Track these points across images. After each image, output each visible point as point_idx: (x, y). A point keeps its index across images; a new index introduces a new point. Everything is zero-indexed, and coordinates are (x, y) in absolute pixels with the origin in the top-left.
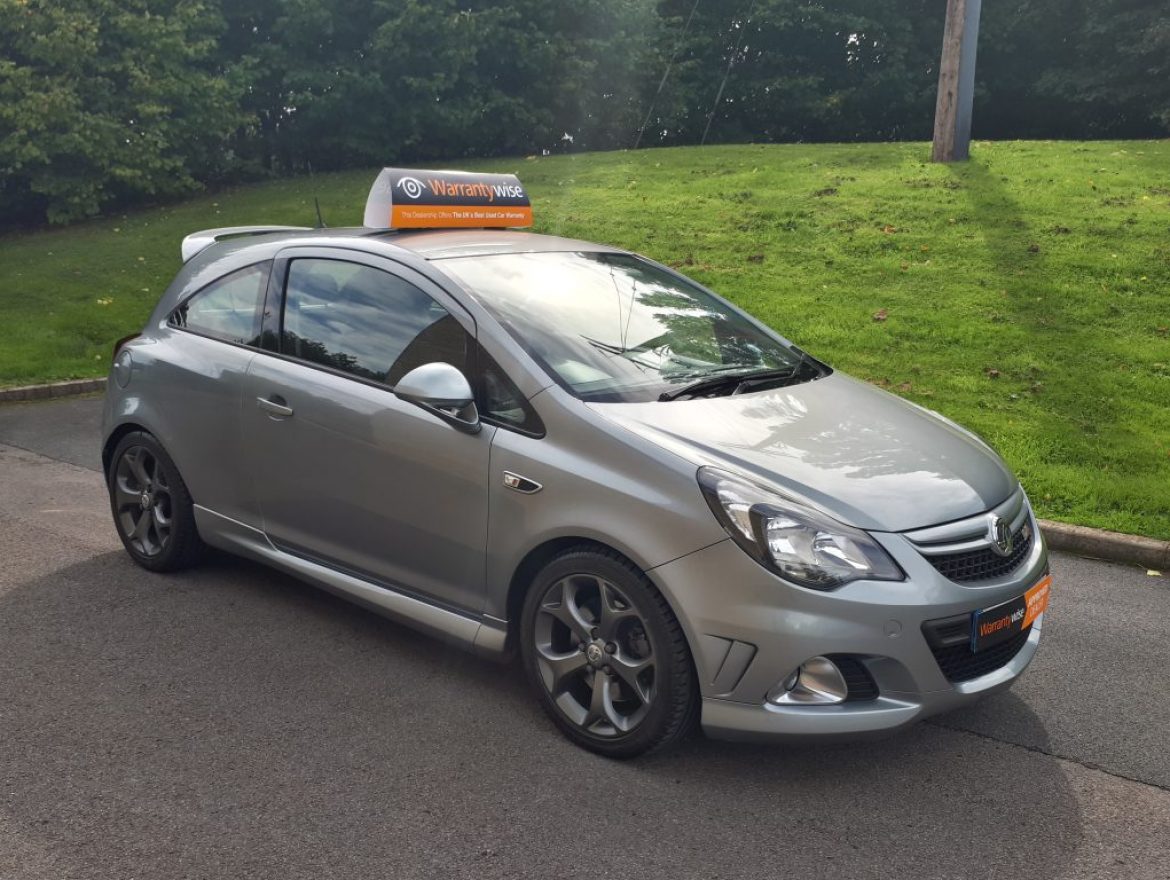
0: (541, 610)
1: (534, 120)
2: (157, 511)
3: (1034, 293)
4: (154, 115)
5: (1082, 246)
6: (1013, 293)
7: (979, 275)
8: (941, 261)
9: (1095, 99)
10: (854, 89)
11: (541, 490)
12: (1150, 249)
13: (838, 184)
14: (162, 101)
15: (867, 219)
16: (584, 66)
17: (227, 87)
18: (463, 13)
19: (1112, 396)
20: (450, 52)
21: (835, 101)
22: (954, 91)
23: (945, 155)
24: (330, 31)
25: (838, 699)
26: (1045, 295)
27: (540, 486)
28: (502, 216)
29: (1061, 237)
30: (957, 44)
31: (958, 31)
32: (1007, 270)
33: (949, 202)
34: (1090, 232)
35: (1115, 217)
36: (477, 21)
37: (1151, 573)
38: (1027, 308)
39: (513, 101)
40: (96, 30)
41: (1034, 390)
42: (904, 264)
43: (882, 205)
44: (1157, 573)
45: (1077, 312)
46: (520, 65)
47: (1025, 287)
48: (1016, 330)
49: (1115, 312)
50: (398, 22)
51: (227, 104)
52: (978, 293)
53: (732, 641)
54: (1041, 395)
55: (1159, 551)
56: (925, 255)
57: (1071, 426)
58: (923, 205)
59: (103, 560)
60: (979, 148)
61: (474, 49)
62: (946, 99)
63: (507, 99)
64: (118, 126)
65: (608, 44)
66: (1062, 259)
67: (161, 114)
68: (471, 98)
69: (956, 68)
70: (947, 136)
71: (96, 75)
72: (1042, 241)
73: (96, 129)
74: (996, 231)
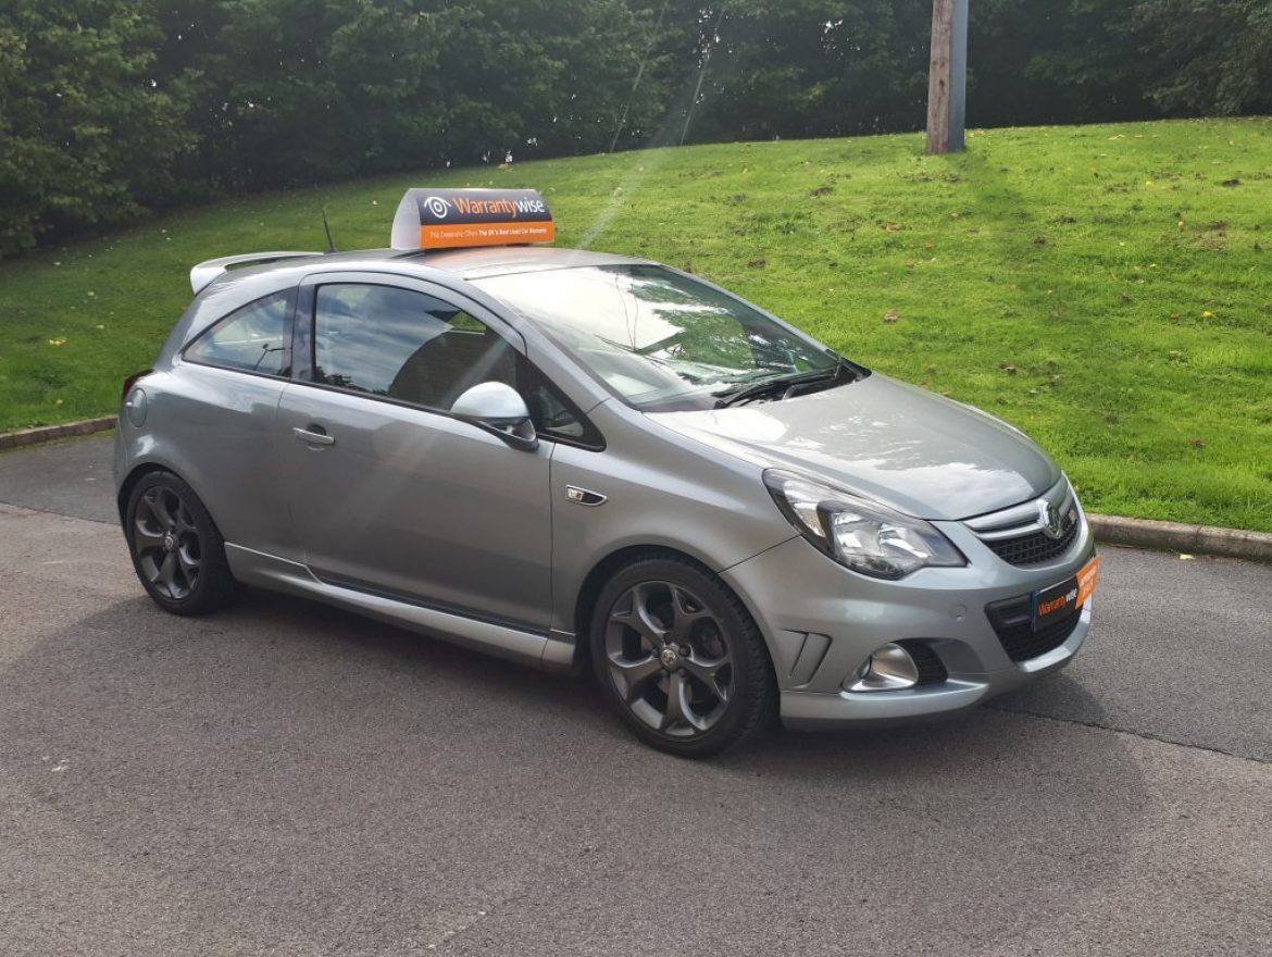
0: (611, 619)
1: (502, 125)
2: (183, 552)
3: (1043, 286)
4: (93, 136)
5: (1089, 236)
6: (1023, 287)
7: (987, 270)
8: (947, 258)
9: (1085, 81)
10: (836, 79)
11: (607, 501)
12: (1157, 235)
13: (834, 183)
14: (99, 122)
15: (867, 217)
16: (553, 66)
17: (170, 102)
18: (422, 14)
19: (1131, 385)
20: (411, 57)
21: (817, 92)
22: (946, 80)
23: (940, 146)
24: (279, 38)
25: (909, 683)
26: (1055, 287)
27: (605, 497)
28: (526, 232)
29: (1067, 227)
30: (947, 30)
31: (946, 18)
32: (1016, 264)
33: (950, 196)
34: (1096, 221)
35: (1119, 204)
36: (437, 21)
37: (1183, 557)
38: (1038, 302)
39: (480, 106)
40: (23, 47)
41: (1053, 384)
42: (910, 262)
43: (881, 202)
44: (1189, 557)
45: (1090, 303)
46: (485, 67)
47: (1035, 280)
48: (1030, 325)
49: (1127, 301)
50: (354, 26)
51: (172, 121)
52: (988, 288)
53: (806, 634)
54: (1060, 388)
55: (1189, 535)
56: (929, 252)
57: (1093, 419)
58: (923, 200)
59: (125, 607)
60: (973, 136)
61: (436, 52)
62: (938, 87)
63: (474, 104)
64: (53, 150)
65: (577, 42)
66: (1070, 250)
67: (101, 135)
68: (434, 104)
69: (947, 55)
70: (941, 125)
71: (26, 95)
72: (1049, 232)
73: (29, 155)
74: (1000, 224)
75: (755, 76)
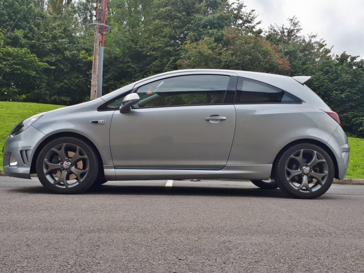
22: (96, 90)
30: (97, 77)
31: (97, 74)
62: (94, 92)
69: (97, 84)
75: (4, 89)
